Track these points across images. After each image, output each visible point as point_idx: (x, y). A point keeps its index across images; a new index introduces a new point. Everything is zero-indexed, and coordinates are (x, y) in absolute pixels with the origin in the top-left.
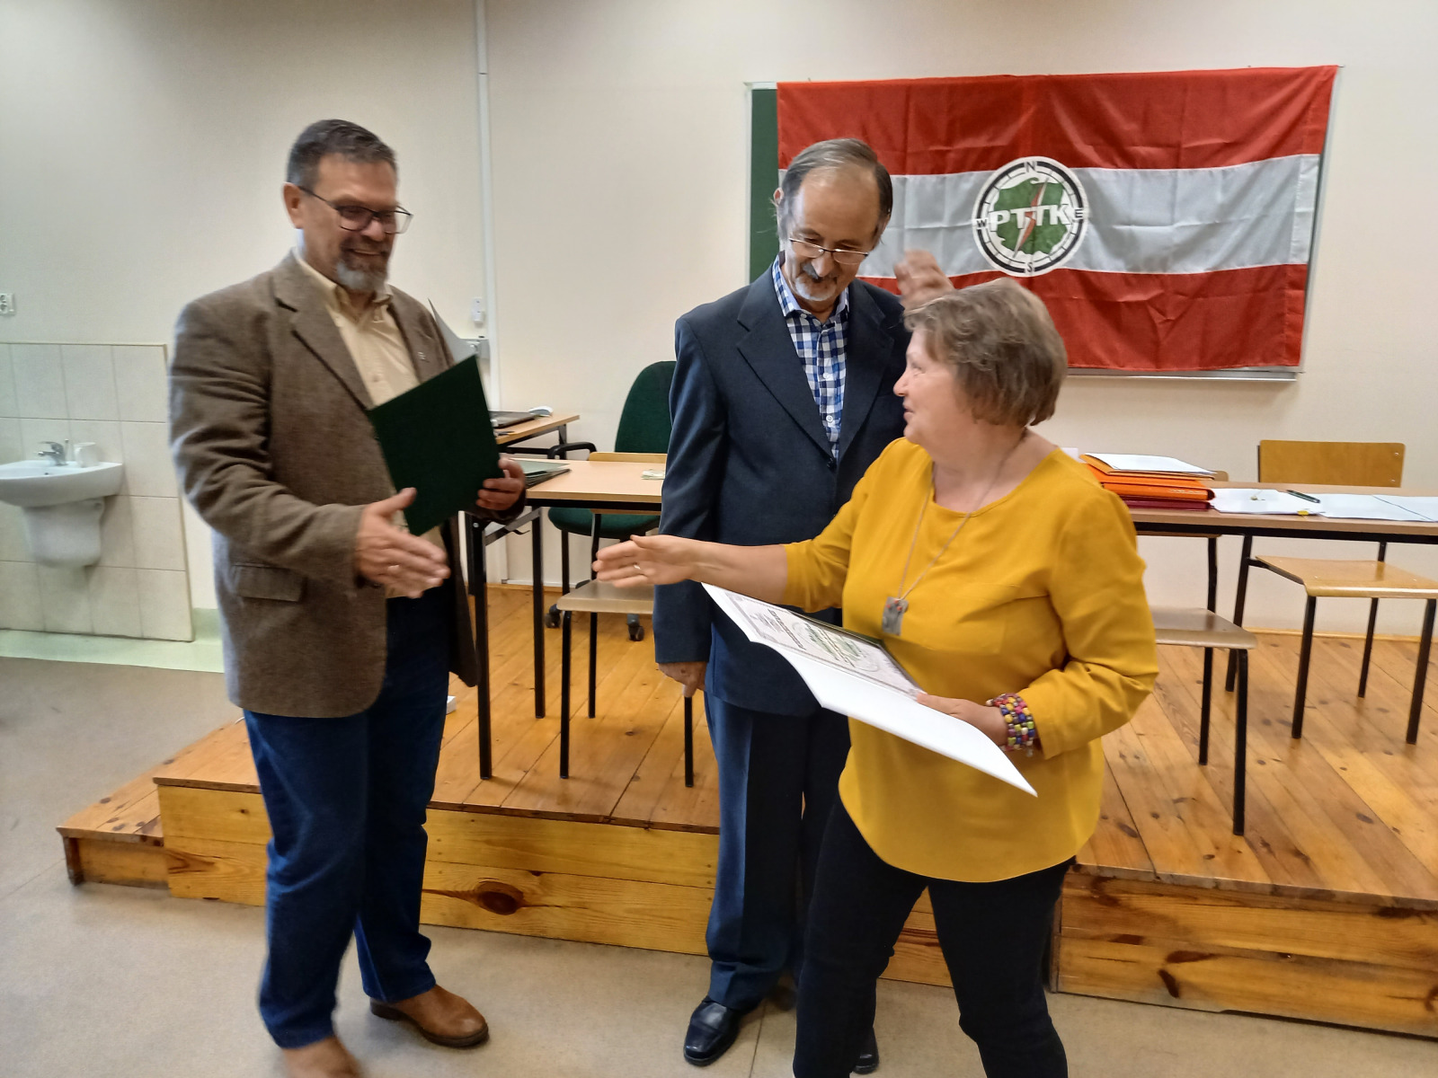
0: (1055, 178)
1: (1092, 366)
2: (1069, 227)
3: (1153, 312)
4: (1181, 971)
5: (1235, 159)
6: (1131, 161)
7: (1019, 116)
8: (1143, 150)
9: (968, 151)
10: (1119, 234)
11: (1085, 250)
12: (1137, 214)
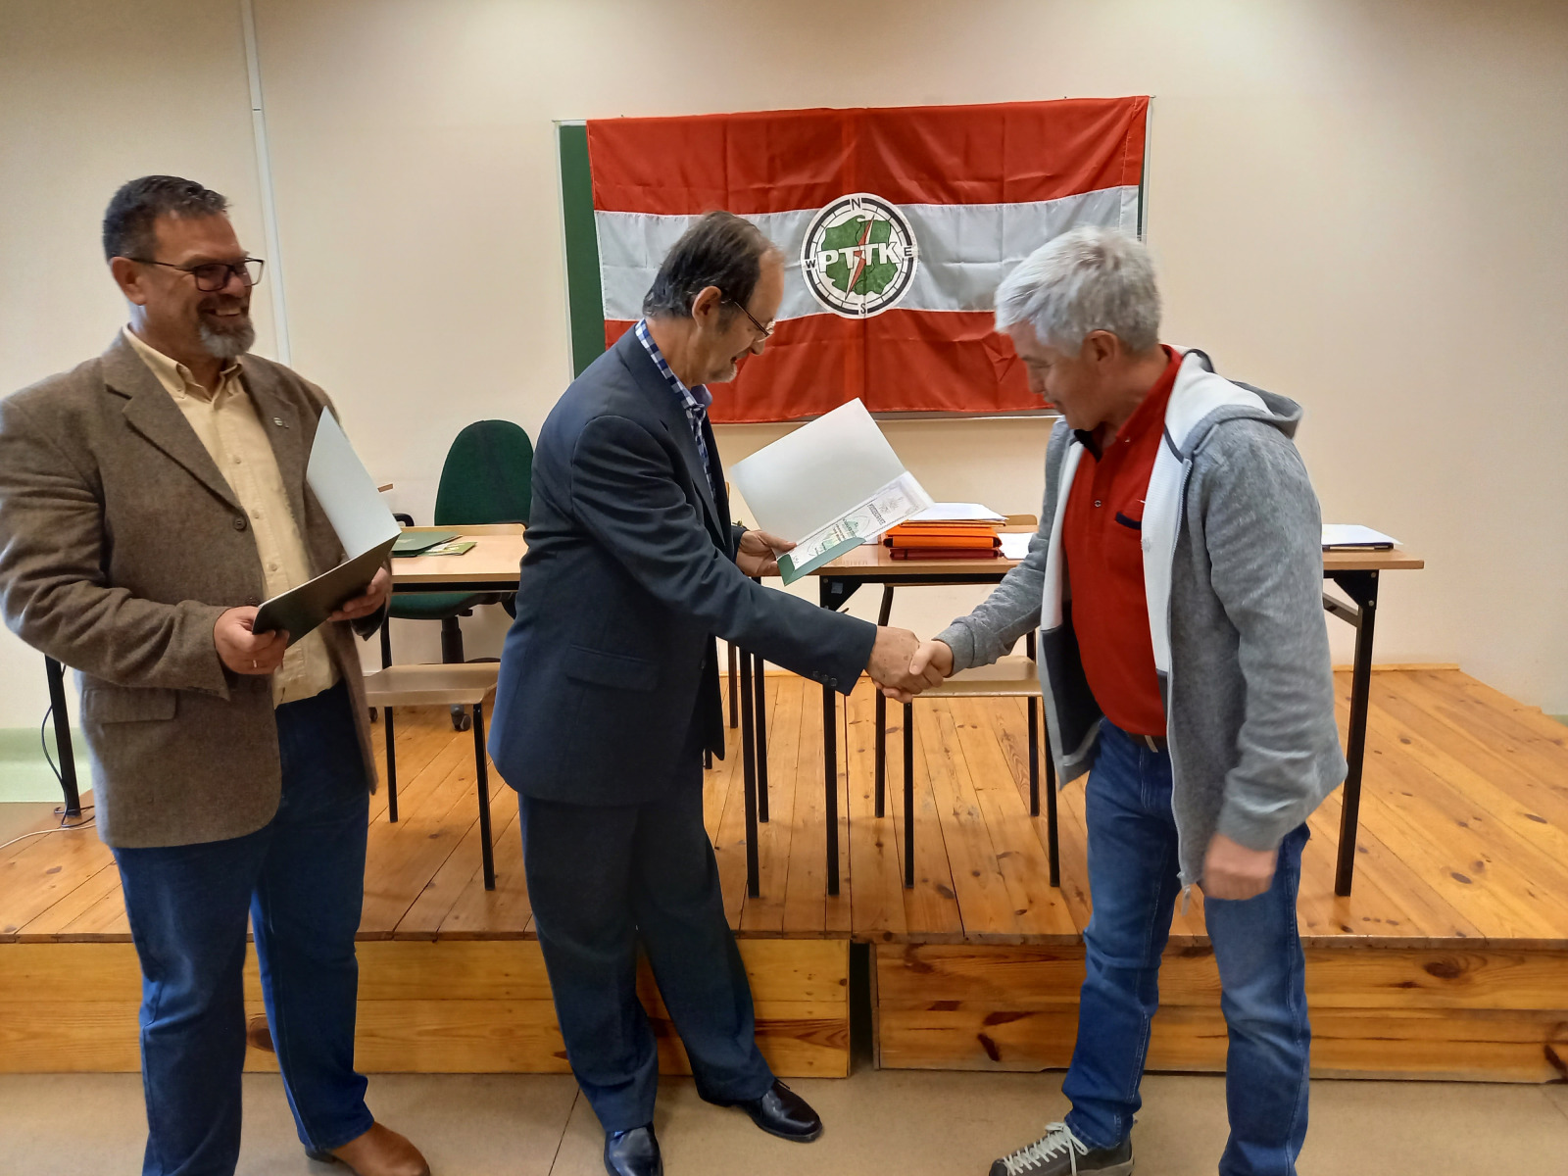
0: (882, 216)
1: (932, 409)
2: (899, 266)
3: (988, 350)
4: (1000, 1033)
5: (1058, 192)
6: (957, 197)
7: (840, 150)
8: (967, 185)
9: (791, 189)
10: (949, 272)
11: (916, 288)
12: (965, 251)
